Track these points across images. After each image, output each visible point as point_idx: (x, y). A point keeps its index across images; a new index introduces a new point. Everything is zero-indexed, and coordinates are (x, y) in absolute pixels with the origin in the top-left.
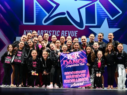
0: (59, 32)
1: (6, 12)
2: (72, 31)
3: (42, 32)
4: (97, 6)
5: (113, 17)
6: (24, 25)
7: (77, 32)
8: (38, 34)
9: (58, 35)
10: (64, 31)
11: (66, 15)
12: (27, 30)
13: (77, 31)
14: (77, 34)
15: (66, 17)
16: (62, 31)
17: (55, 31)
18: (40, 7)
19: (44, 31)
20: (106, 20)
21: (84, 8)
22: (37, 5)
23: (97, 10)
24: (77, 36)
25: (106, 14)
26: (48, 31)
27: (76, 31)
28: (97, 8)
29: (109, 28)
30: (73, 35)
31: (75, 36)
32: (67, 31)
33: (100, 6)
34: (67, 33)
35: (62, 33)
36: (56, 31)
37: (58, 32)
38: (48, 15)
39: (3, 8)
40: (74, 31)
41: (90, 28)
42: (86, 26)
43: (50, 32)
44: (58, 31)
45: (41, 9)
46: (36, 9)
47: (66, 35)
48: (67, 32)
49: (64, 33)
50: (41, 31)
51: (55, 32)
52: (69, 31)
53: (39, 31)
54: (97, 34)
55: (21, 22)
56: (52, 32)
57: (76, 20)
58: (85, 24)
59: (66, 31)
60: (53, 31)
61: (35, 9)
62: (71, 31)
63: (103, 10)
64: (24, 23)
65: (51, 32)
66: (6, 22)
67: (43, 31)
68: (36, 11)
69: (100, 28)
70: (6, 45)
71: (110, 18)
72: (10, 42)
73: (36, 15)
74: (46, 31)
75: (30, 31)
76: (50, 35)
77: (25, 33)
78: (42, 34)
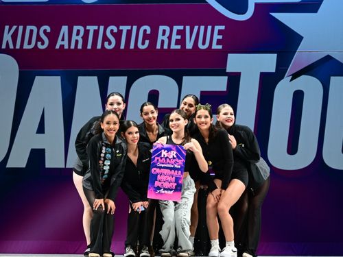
0: (149, 32)
2: (202, 28)
3: (78, 32)
6: (4, 3)
7: (220, 32)
8: (63, 40)
9: (143, 44)
10: (167, 28)
12: (15, 27)
13: (223, 27)
14: (220, 37)
16: (161, 28)
17: (129, 27)
19: (88, 27)
24: (220, 47)
26: (102, 28)
27: (217, 28)
30: (204, 43)
31: (215, 46)
32: (181, 28)
34: (179, 37)
35: (160, 37)
36: (135, 28)
37: (145, 31)
40: (210, 28)
41: (273, 14)
42: (256, 5)
43: (112, 31)
44: (143, 28)
47: (177, 42)
48: (179, 32)
49: (168, 33)
50: (76, 28)
51: (129, 32)
52: (188, 28)
53: (65, 29)
54: (301, 38)
56: (120, 32)
59: (176, 28)
60: (125, 28)
62: (196, 28)
65: (115, 30)
67: (81, 29)
69: (316, 12)
74: (96, 28)
75: (29, 28)
76: (110, 43)
77: (7, 37)
78: (77, 42)
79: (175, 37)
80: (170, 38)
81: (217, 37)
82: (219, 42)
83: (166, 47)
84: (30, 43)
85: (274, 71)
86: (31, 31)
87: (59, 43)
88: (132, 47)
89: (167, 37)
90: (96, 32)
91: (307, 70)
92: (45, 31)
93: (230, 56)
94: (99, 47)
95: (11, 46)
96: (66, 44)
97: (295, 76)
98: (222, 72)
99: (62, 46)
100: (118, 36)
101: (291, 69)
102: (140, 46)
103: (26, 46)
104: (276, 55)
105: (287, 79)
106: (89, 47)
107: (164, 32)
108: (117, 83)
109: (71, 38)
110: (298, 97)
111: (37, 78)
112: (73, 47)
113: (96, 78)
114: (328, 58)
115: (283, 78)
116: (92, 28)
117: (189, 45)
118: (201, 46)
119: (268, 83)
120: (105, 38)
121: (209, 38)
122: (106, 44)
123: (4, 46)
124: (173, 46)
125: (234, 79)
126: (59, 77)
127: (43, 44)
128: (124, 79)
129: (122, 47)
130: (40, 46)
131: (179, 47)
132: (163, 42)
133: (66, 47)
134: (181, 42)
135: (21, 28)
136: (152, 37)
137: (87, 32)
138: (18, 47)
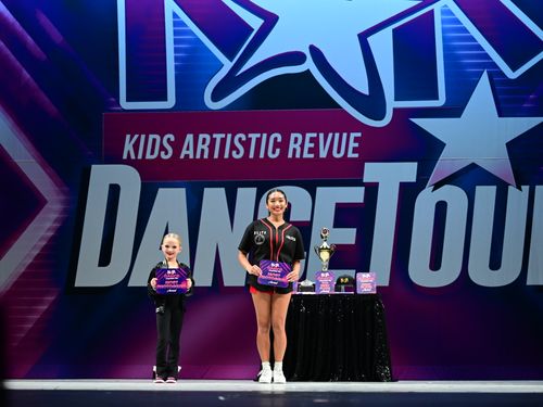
0: (279, 140)
1: (44, 57)
2: (337, 135)
3: (204, 140)
4: (443, 22)
5: (514, 69)
6: (124, 110)
7: (356, 140)
8: (188, 149)
9: (274, 152)
10: (300, 136)
11: (309, 65)
12: (136, 136)
13: (359, 135)
14: (357, 145)
15: (308, 72)
16: (293, 136)
17: (258, 135)
18: (192, 33)
19: (214, 136)
20: (484, 80)
21: (388, 32)
22: (178, 23)
23: (445, 40)
24: (356, 155)
25: (487, 56)
26: (229, 136)
27: (353, 135)
28: (444, 31)
29: (500, 115)
30: (339, 152)
31: (351, 155)
32: (315, 135)
33: (457, 21)
34: (312, 145)
35: (292, 146)
36: (265, 135)
37: (276, 139)
38: (228, 65)
39: (29, 39)
40: (345, 135)
41: (413, 120)
42: (394, 109)
43: (240, 139)
44: (273, 136)
45: (198, 41)
46: (176, 42)
47: (311, 150)
48: (312, 140)
49: (300, 141)
50: (201, 136)
51: (259, 141)
52: (321, 135)
53: (190, 137)
54: (443, 145)
55: (113, 99)
56: (249, 140)
57: (351, 84)
58: (392, 104)
59: (309, 135)
60: (254, 136)
61: (172, 41)
62: (330, 135)
63: (473, 39)
64: (125, 105)
65: (244, 138)
66: (46, 99)
67: (208, 137)
68: (176, 50)
69: (459, 117)
70: (45, 202)
71: (501, 74)
72: (66, 189)
73: (176, 67)
74: (224, 136)
75: (151, 137)
76: (238, 153)
77: (128, 147)
78: (203, 151)
79: (308, 145)
80: (302, 146)
81: (353, 145)
82: (355, 150)
83: (298, 156)
84: (152, 153)
85: (414, 180)
86: (154, 140)
87: (184, 152)
88: (262, 156)
89: (299, 145)
90: (223, 141)
91: (450, 180)
92: (169, 139)
93: (368, 166)
94: (226, 156)
95: (133, 157)
96: (191, 153)
97: (437, 186)
98: (359, 183)
99: (187, 156)
100: (247, 144)
101: (433, 179)
102: (271, 155)
103: (148, 156)
104: (416, 164)
105: (428, 189)
106: (216, 156)
107: (296, 140)
108: (246, 195)
109: (196, 147)
110: (441, 208)
111: (161, 191)
112: (198, 156)
113: (223, 190)
114: (473, 166)
115: (424, 188)
116: (218, 137)
117: (323, 154)
118: (335, 155)
119: (408, 194)
120: (233, 147)
121: (344, 146)
122: (234, 153)
123: (125, 157)
124: (306, 155)
125: (372, 190)
126: (184, 190)
127: (166, 153)
128: (253, 191)
129: (251, 156)
130: (163, 156)
131: (312, 156)
132: (295, 150)
133: (191, 157)
134: (315, 150)
135: (143, 137)
136: (284, 145)
137: (213, 141)
138: (140, 157)
